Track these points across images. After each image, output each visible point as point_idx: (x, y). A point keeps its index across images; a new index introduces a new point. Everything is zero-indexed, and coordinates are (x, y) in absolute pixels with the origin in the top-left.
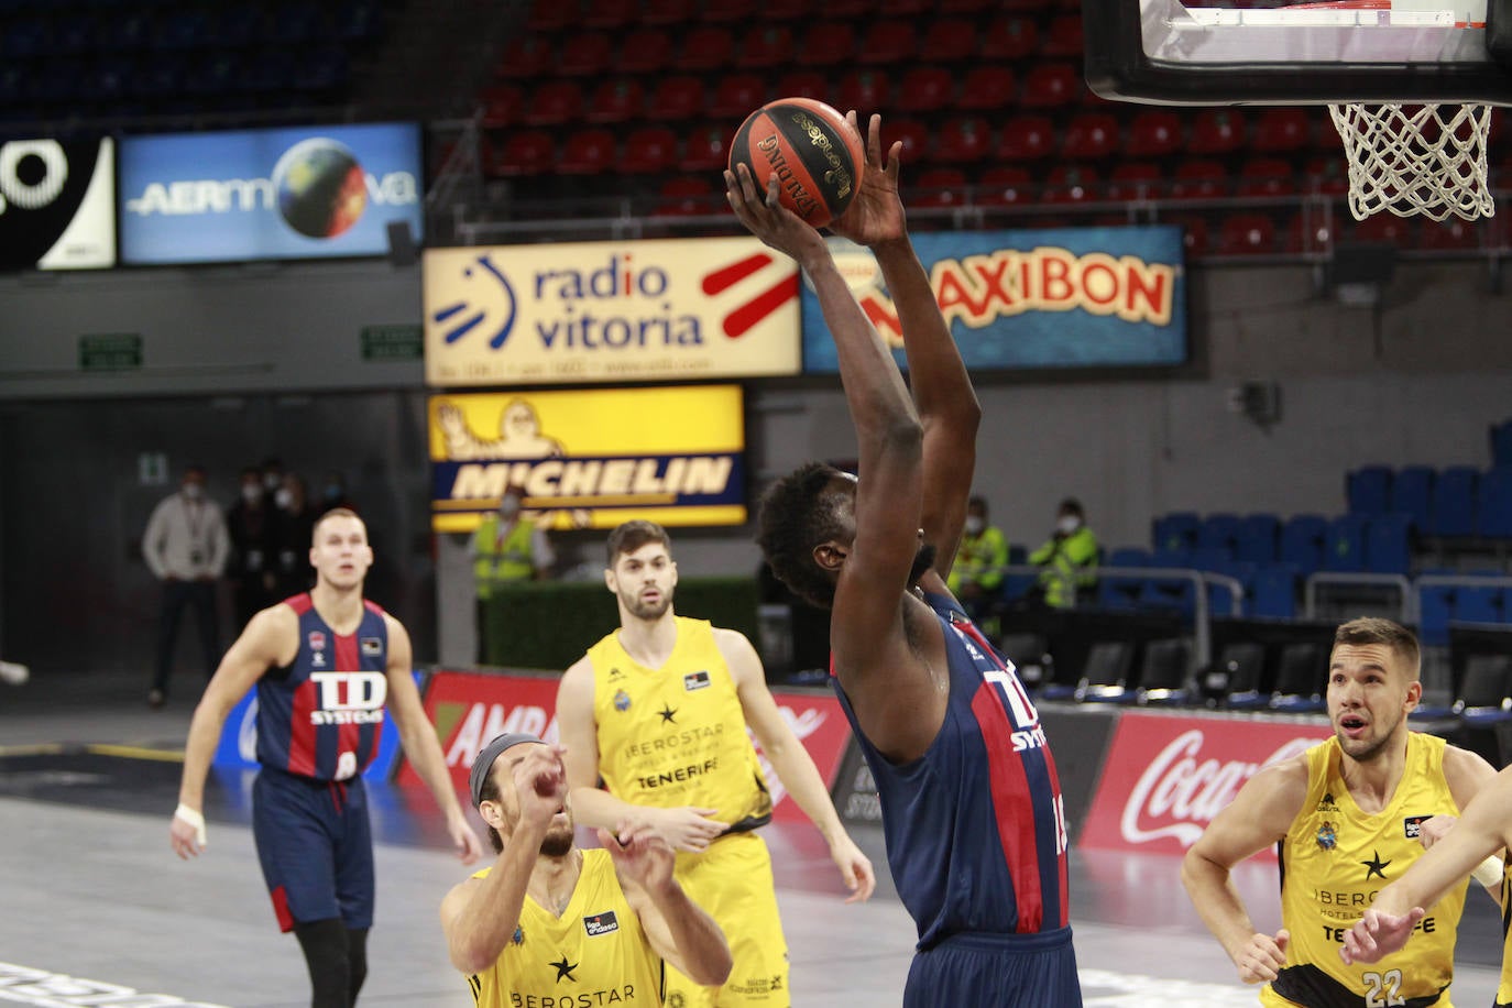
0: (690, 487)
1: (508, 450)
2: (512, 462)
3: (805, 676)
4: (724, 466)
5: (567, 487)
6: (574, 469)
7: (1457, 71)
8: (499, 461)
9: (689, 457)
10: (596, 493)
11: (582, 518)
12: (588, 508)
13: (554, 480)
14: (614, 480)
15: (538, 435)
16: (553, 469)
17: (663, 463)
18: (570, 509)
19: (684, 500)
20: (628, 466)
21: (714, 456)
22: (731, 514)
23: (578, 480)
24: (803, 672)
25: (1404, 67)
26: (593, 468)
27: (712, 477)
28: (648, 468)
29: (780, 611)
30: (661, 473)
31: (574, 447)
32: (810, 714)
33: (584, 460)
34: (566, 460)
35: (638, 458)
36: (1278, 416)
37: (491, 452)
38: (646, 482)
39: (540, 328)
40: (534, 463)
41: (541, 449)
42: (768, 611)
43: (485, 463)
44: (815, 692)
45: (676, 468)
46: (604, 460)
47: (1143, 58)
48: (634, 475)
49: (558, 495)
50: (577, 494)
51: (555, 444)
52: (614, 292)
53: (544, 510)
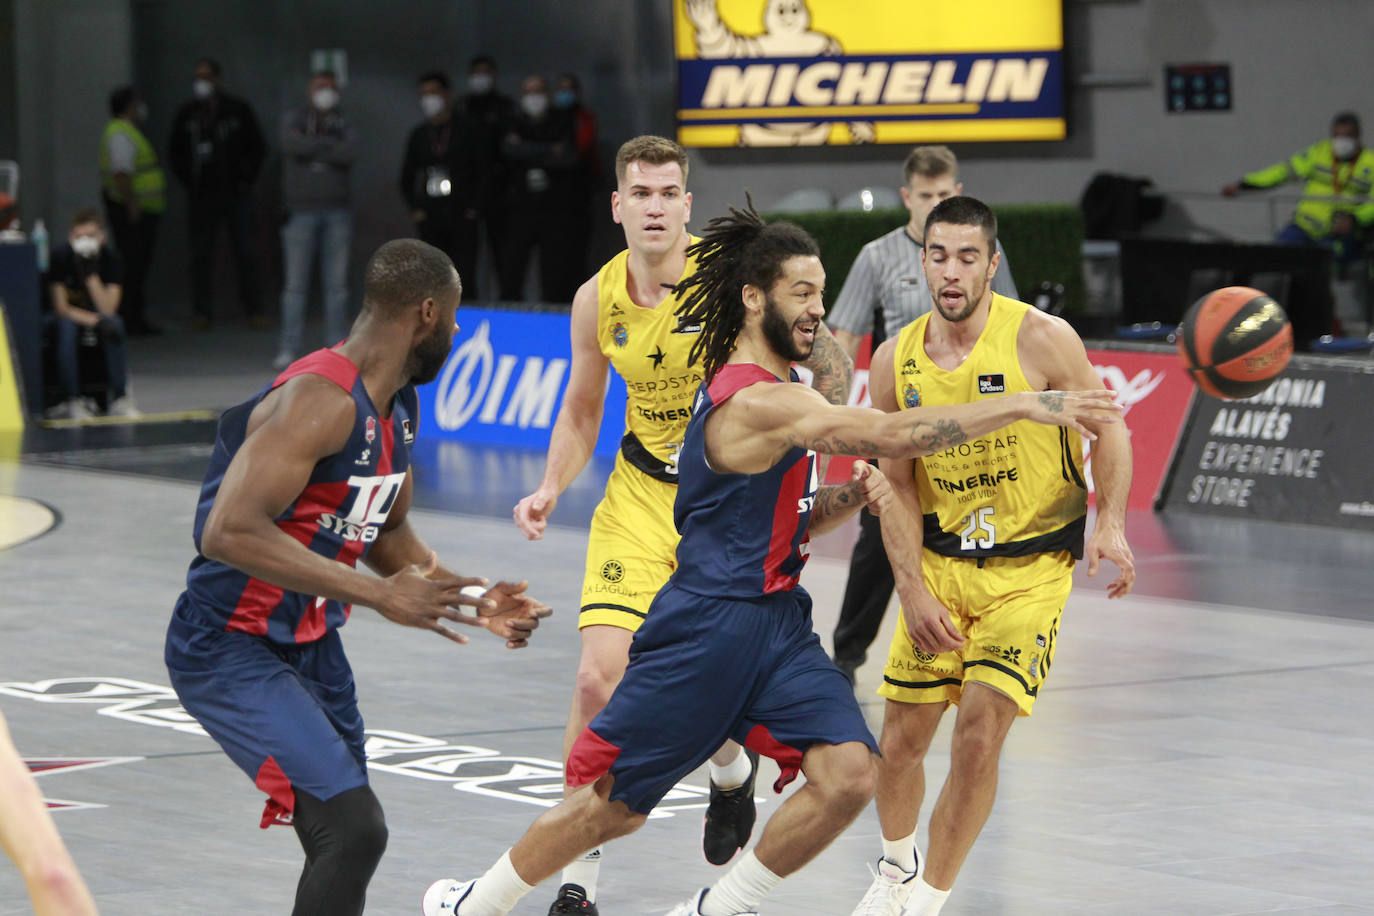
0: (997, 94)
1: (770, 47)
2: (777, 62)
3: (1138, 328)
4: (1039, 68)
5: (845, 94)
6: (853, 71)
8: (761, 61)
9: (996, 57)
10: (880, 102)
11: (863, 131)
12: (871, 120)
14: (904, 83)
15: (808, 29)
16: (829, 70)
17: (964, 64)
18: (849, 120)
19: (990, 110)
20: (922, 68)
21: (1027, 56)
22: (1049, 129)
23: (857, 84)
24: (1136, 325)
26: (878, 71)
27: (1024, 82)
28: (946, 70)
29: (1110, 248)
30: (961, 77)
32: (1145, 374)
33: (866, 60)
34: (843, 60)
35: (934, 58)
37: (752, 50)
38: (943, 87)
40: (804, 63)
41: (813, 46)
42: (1091, 248)
43: (743, 63)
44: (1151, 348)
45: (981, 71)
46: (891, 60)
48: (928, 78)
49: (832, 104)
50: (856, 102)
51: (830, 39)
53: (817, 121)
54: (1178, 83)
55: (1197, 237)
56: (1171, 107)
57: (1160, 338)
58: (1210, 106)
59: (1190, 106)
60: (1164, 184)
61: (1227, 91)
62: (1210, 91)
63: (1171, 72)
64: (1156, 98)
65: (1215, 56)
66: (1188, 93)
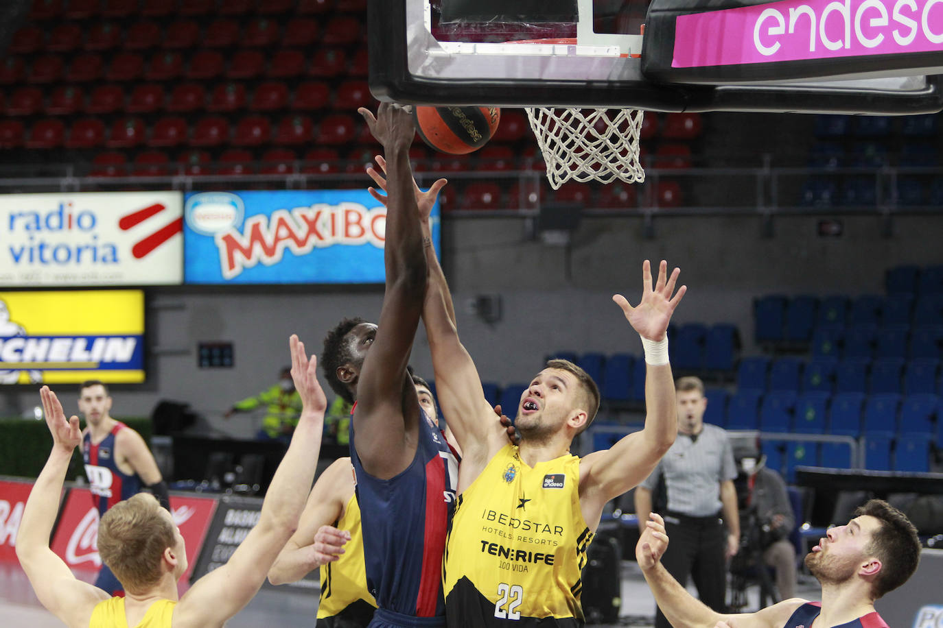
0: (108, 358)
3: (181, 484)
4: (130, 345)
5: (27, 356)
6: (32, 343)
7: (620, 87)
9: (107, 337)
10: (46, 360)
11: (36, 376)
12: (41, 370)
13: (19, 351)
14: (58, 352)
15: (9, 320)
16: (18, 343)
17: (90, 341)
18: (29, 370)
19: (104, 366)
20: (68, 342)
21: (124, 337)
22: (135, 376)
23: (35, 351)
24: (180, 481)
25: (584, 84)
26: (45, 343)
27: (123, 351)
28: (81, 344)
29: (167, 440)
30: (89, 348)
31: (32, 329)
32: (183, 509)
33: (39, 338)
34: (27, 338)
35: (74, 338)
36: (499, 318)
38: (79, 354)
39: (12, 250)
40: (6, 339)
41: (10, 330)
42: (157, 440)
44: (188, 494)
45: (99, 345)
46: (51, 338)
47: (409, 76)
48: (71, 349)
49: (21, 360)
50: (34, 360)
51: (20, 326)
52: (61, 227)
53: (12, 370)
54: (205, 352)
55: (214, 435)
56: (201, 365)
57: (192, 489)
58: (222, 365)
59: (211, 365)
60: (197, 406)
61: (231, 356)
62: (222, 357)
63: (201, 346)
64: (192, 360)
65: (225, 337)
66: (210, 358)
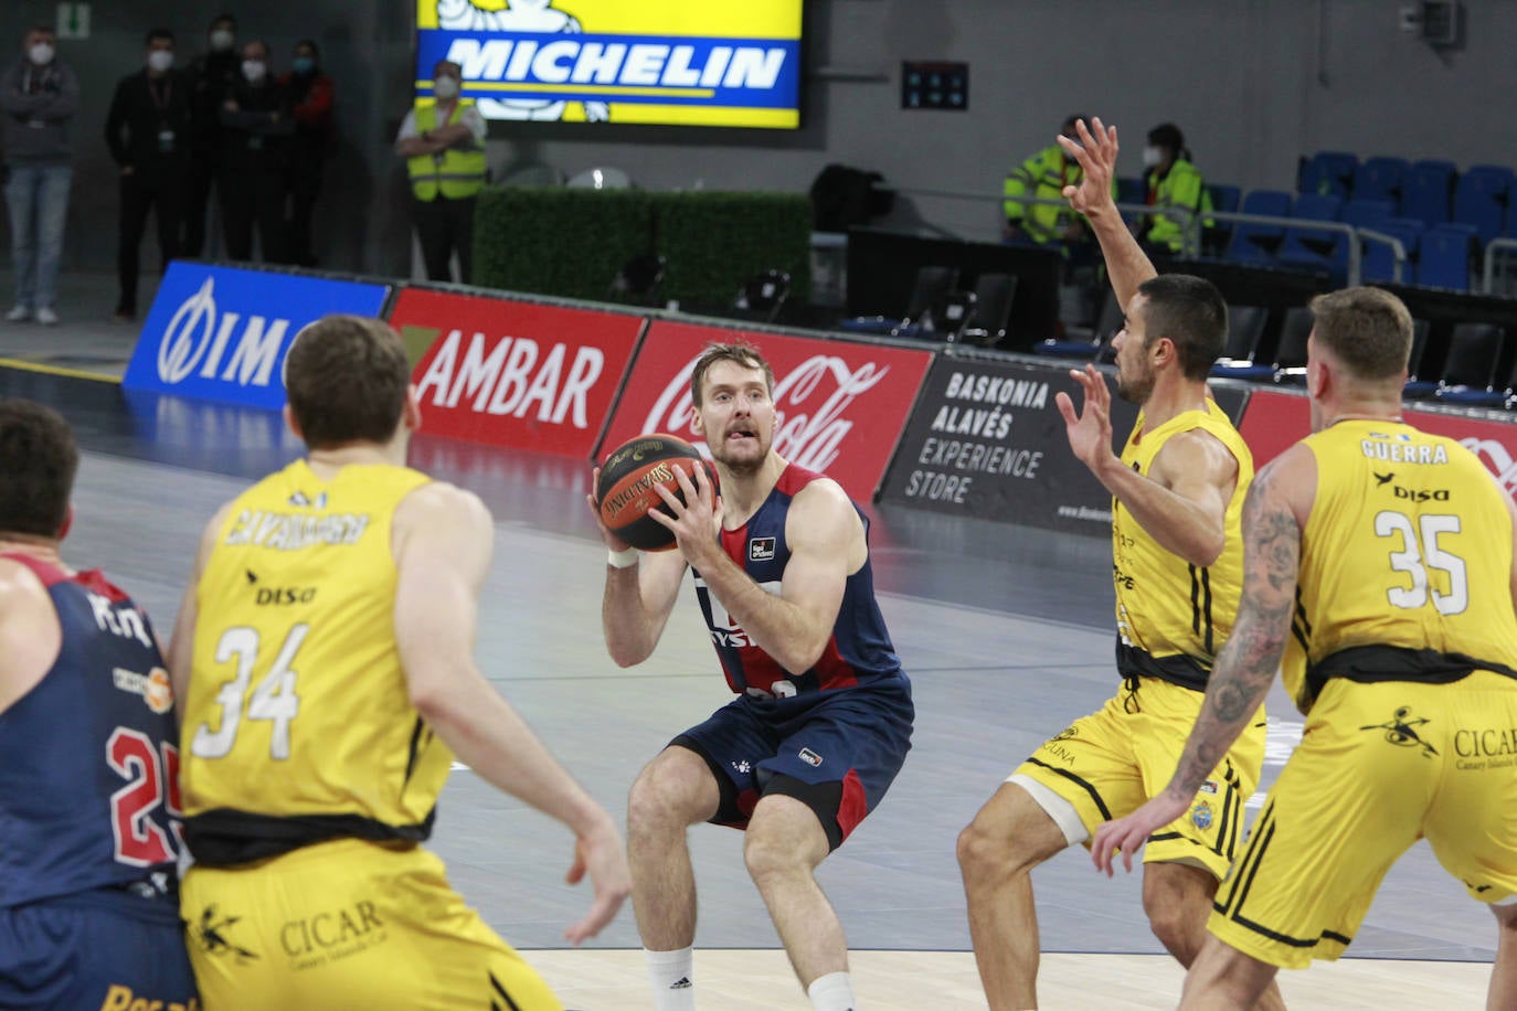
0: (733, 81)
1: (512, 22)
2: (517, 37)
3: (862, 320)
4: (777, 56)
5: (582, 73)
6: (592, 50)
8: (501, 35)
9: (735, 44)
11: (598, 111)
12: (607, 100)
14: (642, 66)
15: (550, 6)
16: (569, 48)
17: (702, 49)
18: (584, 99)
19: (726, 96)
20: (661, 51)
21: (766, 45)
22: (786, 118)
23: (596, 64)
24: (861, 316)
26: (616, 51)
27: (762, 70)
28: (684, 54)
29: (838, 240)
30: (698, 63)
32: (868, 368)
33: (606, 40)
34: (583, 39)
35: (673, 42)
36: (1460, 44)
37: (493, 24)
38: (679, 71)
40: (543, 39)
41: (553, 23)
42: (818, 238)
43: (483, 37)
45: (719, 56)
46: (630, 41)
48: (666, 61)
49: (569, 82)
50: (593, 81)
51: (570, 17)
53: (554, 98)
54: (915, 80)
55: (925, 234)
56: (906, 104)
57: (884, 331)
58: (945, 105)
59: (925, 104)
60: (895, 179)
61: (964, 90)
62: (946, 90)
63: (908, 68)
64: (890, 93)
65: (954, 55)
66: (925, 90)
